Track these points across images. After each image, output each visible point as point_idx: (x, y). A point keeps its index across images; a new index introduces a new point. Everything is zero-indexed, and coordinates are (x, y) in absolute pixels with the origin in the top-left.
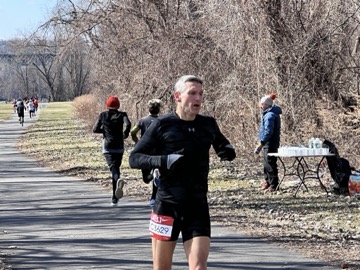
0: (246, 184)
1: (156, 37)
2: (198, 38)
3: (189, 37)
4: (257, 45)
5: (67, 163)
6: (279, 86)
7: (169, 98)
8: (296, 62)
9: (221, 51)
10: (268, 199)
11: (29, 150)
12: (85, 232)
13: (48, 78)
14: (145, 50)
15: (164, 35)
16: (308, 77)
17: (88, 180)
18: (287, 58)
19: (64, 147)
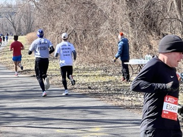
0: (113, 78)
1: (67, 3)
2: (89, 3)
3: (84, 3)
4: (119, 7)
6: (130, 28)
7: (74, 35)
8: (139, 16)
9: (100, 10)
10: (124, 86)
11: (2, 61)
12: (29, 103)
13: (13, 24)
14: (62, 9)
15: (72, 2)
16: (145, 23)
17: (32, 76)
18: (134, 14)
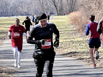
5: (66, 50)
13: (54, 3)
17: (78, 59)
19: (64, 41)
